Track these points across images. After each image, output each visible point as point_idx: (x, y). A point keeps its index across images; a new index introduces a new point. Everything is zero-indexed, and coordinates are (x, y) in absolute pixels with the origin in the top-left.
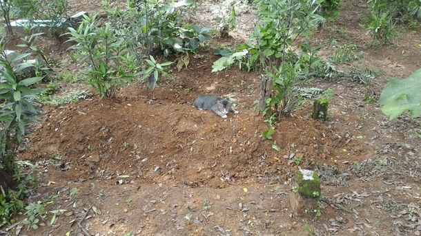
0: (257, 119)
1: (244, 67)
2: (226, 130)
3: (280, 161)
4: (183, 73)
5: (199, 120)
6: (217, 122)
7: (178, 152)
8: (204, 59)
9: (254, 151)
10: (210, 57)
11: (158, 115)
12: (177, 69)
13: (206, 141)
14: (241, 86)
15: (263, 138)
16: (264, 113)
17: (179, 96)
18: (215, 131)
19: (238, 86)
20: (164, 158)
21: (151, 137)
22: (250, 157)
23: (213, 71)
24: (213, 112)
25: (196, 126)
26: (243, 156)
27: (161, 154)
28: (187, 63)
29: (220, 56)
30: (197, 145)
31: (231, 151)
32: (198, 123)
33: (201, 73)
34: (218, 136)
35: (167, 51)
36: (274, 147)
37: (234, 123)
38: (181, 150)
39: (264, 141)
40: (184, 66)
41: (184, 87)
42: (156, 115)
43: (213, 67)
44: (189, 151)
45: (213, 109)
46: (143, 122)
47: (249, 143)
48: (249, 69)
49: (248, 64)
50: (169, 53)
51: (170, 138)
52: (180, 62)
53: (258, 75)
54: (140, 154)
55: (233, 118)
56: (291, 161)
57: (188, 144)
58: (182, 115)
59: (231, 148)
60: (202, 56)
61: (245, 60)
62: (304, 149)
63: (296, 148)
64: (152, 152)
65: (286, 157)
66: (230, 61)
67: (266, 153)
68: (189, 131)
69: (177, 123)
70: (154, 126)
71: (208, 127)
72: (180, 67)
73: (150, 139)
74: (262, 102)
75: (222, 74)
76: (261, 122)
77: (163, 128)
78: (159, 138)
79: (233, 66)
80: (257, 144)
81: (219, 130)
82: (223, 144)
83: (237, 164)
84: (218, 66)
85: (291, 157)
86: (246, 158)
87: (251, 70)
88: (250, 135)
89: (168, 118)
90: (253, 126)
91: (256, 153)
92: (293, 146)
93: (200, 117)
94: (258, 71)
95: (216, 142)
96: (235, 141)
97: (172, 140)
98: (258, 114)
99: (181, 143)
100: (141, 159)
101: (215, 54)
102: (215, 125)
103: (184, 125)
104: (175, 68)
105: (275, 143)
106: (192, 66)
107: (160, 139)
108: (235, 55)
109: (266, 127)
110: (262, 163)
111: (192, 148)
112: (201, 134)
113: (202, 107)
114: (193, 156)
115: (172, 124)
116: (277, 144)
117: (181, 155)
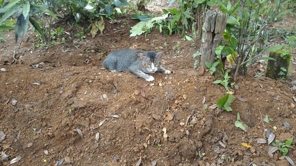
0: (203, 80)
1: (165, 30)
2: (154, 100)
3: (253, 150)
4: (98, 39)
5: (110, 87)
6: (139, 88)
7: (75, 142)
8: (121, 24)
9: (205, 135)
10: (128, 22)
11: (45, 83)
12: (91, 36)
13: (121, 120)
14: (164, 47)
15: (218, 111)
16: (213, 69)
17: (90, 62)
18: (137, 103)
19: (161, 48)
20: (50, 154)
21: (30, 119)
22: (200, 144)
23: (131, 35)
24: (132, 73)
25: (105, 96)
26: (188, 144)
27: (45, 148)
28: (102, 29)
29: (138, 21)
30: (106, 128)
31: (165, 136)
32: (109, 91)
33: (118, 39)
34: (142, 110)
35: (78, 15)
36: (238, 125)
37: (166, 88)
38: (78, 139)
39: (218, 116)
40: (99, 32)
41: (97, 51)
42: (41, 83)
43: (131, 31)
44: (93, 140)
45: (132, 68)
46: (19, 95)
47: (194, 120)
48: (171, 31)
49: (169, 27)
50: (81, 18)
51: (60, 119)
52: (94, 27)
53: (182, 37)
54: (8, 150)
55: (163, 81)
56: (273, 150)
57: (92, 127)
58: (83, 80)
59: (165, 130)
60: (119, 21)
61: (165, 23)
62: (287, 124)
63: (273, 123)
64: (29, 145)
65: (262, 141)
66: (149, 25)
67: (226, 137)
68: (93, 105)
69: (75, 93)
70: (37, 100)
71: (125, 97)
72: (94, 33)
73: (28, 123)
74: (208, 52)
75: (141, 38)
76: (208, 84)
77: (51, 103)
78: (42, 120)
79: (153, 30)
80: (209, 122)
81: (143, 100)
82: (151, 124)
83: (178, 158)
84: (136, 31)
85: (270, 140)
86: (194, 147)
87: (173, 33)
88: (193, 106)
89: (60, 86)
90: (198, 91)
91: (208, 138)
92: (266, 120)
93: (111, 82)
94: (181, 33)
95: (140, 120)
96: (170, 117)
97: (63, 123)
98: (202, 72)
99: (80, 126)
100: (10, 159)
101: (132, 18)
102: (136, 92)
103: (85, 97)
104: (89, 34)
105: (238, 118)
106: (108, 32)
107: (44, 121)
108: (153, 19)
109: (218, 92)
110: (223, 156)
111: (97, 135)
112: (113, 109)
113: (115, 67)
114: (100, 149)
115: (66, 95)
116: (243, 120)
117: (79, 148)
